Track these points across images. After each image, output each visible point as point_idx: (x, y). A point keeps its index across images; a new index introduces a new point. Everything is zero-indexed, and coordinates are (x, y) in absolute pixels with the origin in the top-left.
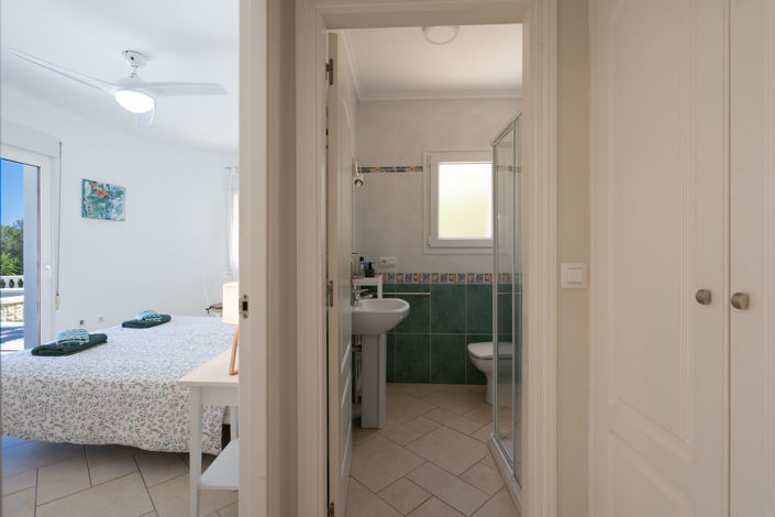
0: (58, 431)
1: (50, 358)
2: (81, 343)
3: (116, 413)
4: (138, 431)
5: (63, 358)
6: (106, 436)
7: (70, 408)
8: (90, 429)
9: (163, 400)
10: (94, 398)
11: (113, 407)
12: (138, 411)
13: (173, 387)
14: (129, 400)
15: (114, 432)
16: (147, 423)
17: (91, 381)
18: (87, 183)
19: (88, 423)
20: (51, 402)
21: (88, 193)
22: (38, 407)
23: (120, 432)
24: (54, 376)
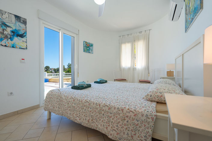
0: (78, 119)
1: (76, 90)
2: (84, 86)
3: (98, 117)
4: (107, 128)
5: (79, 91)
6: (93, 126)
7: (81, 110)
8: (88, 121)
9: (118, 115)
10: (90, 108)
11: (96, 114)
12: (107, 118)
13: (122, 110)
14: (103, 112)
15: (97, 125)
16: (111, 126)
17: (88, 101)
18: (85, 42)
19: (88, 118)
20: (76, 107)
21: (85, 45)
22: (72, 108)
23: (99, 126)
24: (77, 97)
